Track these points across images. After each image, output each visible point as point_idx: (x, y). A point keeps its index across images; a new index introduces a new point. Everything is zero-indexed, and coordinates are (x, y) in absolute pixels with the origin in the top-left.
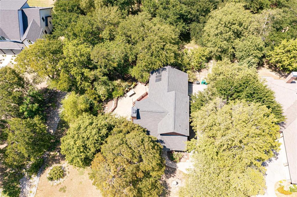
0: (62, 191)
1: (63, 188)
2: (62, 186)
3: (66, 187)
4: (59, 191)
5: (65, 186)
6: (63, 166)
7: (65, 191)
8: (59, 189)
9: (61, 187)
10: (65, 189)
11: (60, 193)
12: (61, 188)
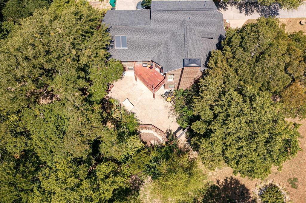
0: (296, 183)
1: (291, 183)
2: (288, 186)
3: (288, 178)
4: (296, 188)
5: (288, 181)
6: (257, 192)
7: (295, 180)
8: (294, 190)
9: (290, 187)
10: (292, 179)
11: (300, 187)
12: (292, 186)
